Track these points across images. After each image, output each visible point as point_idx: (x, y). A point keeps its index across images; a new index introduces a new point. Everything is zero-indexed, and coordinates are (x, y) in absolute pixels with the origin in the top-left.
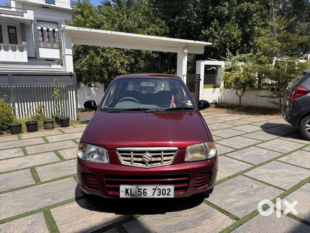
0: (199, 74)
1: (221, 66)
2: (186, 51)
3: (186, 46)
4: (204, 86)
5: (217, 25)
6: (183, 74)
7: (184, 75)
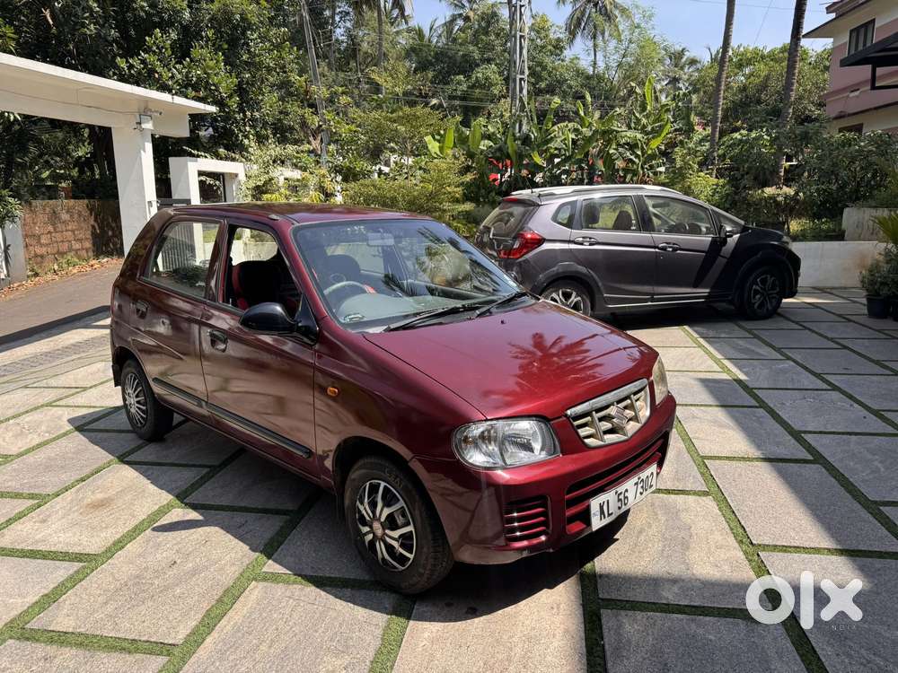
0: (188, 198)
1: (236, 175)
2: (148, 125)
3: (146, 110)
4: (204, 237)
5: (166, 49)
6: (147, 200)
7: (150, 202)
